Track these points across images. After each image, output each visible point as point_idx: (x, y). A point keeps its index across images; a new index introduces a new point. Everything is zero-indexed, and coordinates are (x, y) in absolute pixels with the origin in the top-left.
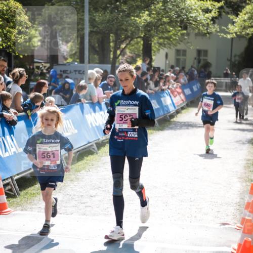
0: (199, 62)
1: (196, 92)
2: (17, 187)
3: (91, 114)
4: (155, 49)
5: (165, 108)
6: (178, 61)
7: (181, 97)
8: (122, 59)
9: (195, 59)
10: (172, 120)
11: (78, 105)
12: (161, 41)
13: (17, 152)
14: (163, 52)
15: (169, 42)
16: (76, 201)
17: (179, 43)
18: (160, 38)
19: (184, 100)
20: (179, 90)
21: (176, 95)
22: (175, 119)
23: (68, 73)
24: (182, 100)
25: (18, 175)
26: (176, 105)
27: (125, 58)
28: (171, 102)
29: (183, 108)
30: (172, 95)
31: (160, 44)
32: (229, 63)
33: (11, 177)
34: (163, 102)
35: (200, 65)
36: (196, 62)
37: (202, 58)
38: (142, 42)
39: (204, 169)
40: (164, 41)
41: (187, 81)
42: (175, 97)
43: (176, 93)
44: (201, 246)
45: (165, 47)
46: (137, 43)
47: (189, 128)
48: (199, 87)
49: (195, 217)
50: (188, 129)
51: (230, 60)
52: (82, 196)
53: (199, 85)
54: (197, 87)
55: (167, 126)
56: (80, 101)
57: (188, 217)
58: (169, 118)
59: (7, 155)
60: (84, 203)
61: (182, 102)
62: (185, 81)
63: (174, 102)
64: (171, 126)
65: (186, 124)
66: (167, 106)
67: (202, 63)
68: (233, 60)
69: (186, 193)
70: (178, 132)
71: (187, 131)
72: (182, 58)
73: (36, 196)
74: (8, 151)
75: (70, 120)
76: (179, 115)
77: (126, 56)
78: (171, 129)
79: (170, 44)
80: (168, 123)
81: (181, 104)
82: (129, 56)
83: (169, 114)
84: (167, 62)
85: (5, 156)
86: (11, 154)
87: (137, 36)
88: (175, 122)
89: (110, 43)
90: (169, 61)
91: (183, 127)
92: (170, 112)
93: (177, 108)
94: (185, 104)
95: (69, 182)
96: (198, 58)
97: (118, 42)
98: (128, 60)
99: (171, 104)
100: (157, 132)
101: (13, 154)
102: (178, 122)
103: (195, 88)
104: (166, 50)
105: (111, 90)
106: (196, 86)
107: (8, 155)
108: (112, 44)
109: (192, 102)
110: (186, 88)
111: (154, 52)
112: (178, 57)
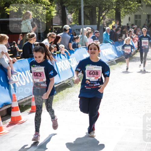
0: (149, 22)
3: (86, 54)
4: (122, 15)
6: (136, 21)
9: (146, 20)
10: (133, 56)
12: (126, 10)
14: (127, 17)
15: (131, 11)
17: (137, 11)
18: (125, 9)
20: (137, 39)
21: (136, 42)
27: (105, 21)
30: (133, 42)
31: (126, 12)
36: (147, 22)
37: (150, 19)
38: (115, 12)
40: (128, 10)
42: (135, 43)
45: (128, 14)
46: (112, 12)
49: (148, 111)
55: (131, 60)
57: (144, 111)
64: (133, 60)
69: (142, 98)
72: (138, 20)
73: (56, 101)
75: (74, 58)
78: (133, 61)
79: (131, 12)
80: (131, 58)
82: (108, 20)
87: (111, 8)
88: (135, 57)
89: (96, 12)
90: (131, 22)
96: (148, 19)
97: (101, 12)
98: (107, 22)
102: (137, 57)
104: (129, 16)
105: (97, 40)
108: (97, 13)
111: (122, 17)
112: (136, 19)
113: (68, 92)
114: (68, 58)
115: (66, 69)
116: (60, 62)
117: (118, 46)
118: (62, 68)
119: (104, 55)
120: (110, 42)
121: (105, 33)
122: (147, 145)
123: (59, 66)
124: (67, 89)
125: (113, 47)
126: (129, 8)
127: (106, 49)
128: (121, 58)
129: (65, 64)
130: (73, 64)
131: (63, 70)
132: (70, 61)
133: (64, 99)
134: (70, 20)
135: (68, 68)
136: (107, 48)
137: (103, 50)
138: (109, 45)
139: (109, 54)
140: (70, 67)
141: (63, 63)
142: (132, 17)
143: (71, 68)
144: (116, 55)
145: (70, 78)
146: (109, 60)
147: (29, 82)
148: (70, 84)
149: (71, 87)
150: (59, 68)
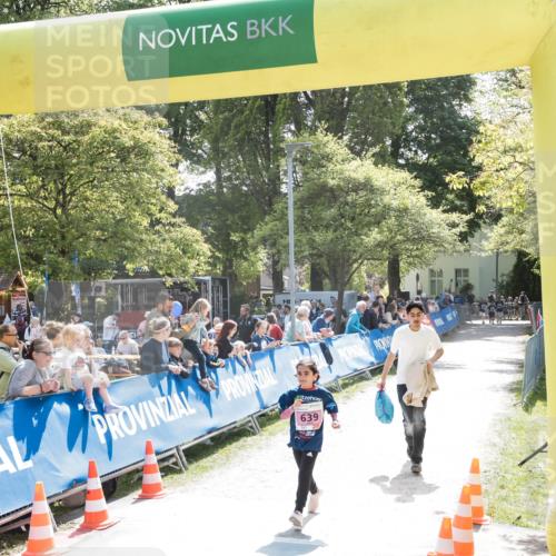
0: (457, 285)
1: (451, 321)
2: (184, 459)
4: (403, 270)
6: (432, 283)
12: (411, 259)
13: (187, 414)
14: (413, 273)
15: (420, 261)
18: (409, 257)
20: (427, 321)
31: (410, 264)
32: (494, 284)
33: (177, 447)
35: (458, 289)
36: (453, 284)
37: (461, 278)
40: (414, 260)
41: (438, 310)
45: (415, 267)
48: (455, 315)
51: (496, 281)
53: (455, 313)
54: (452, 316)
67: (461, 285)
68: (500, 280)
72: (437, 279)
79: (421, 264)
85: (169, 420)
86: (178, 418)
90: (421, 284)
96: (455, 279)
101: (181, 417)
103: (449, 317)
104: (417, 271)
106: (450, 315)
107: (174, 419)
110: (437, 317)
111: (403, 273)
112: (433, 279)
114: (253, 369)
115: (244, 394)
116: (229, 380)
117: (379, 339)
118: (234, 391)
119: (342, 360)
123: (227, 389)
124: (242, 441)
125: (366, 342)
126: (416, 256)
127: (350, 347)
129: (242, 384)
130: (263, 383)
131: (236, 398)
132: (256, 376)
135: (250, 391)
136: (351, 344)
137: (340, 349)
138: (356, 337)
139: (356, 357)
140: (254, 390)
141: (238, 381)
142: (425, 274)
143: (258, 393)
144: (373, 360)
145: (252, 416)
146: (356, 370)
147: (144, 427)
148: (251, 427)
149: (254, 434)
150: (227, 394)
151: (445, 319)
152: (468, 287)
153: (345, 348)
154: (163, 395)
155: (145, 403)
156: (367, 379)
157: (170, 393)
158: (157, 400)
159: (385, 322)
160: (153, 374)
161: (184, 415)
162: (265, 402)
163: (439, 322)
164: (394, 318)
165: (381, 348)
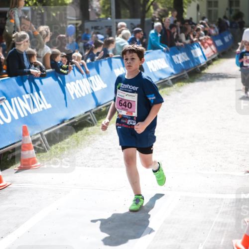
0: (231, 12)
1: (228, 42)
3: (119, 68)
4: (186, 2)
5: (196, 60)
6: (209, 12)
7: (211, 49)
8: (154, 13)
9: (227, 9)
10: (203, 72)
11: (106, 60)
13: (45, 108)
14: (194, 4)
16: (104, 154)
19: (215, 51)
20: (210, 42)
21: (207, 47)
22: (206, 71)
23: (99, 29)
24: (214, 52)
25: (47, 130)
26: (207, 57)
27: (157, 12)
28: (202, 54)
29: (214, 60)
30: (202, 47)
33: (41, 133)
34: (193, 54)
35: (232, 15)
36: (228, 12)
37: (234, 8)
39: (233, 118)
41: (218, 32)
42: (205, 49)
43: (206, 45)
44: (224, 194)
47: (220, 79)
48: (230, 38)
49: (221, 166)
50: (218, 80)
52: (110, 149)
53: (230, 36)
54: (229, 38)
55: (198, 78)
56: (108, 56)
57: (214, 166)
58: (199, 69)
59: (35, 111)
60: (112, 156)
61: (213, 53)
62: (216, 32)
63: (205, 53)
64: (201, 78)
65: (217, 75)
66: (197, 58)
67: (234, 13)
69: (213, 143)
70: (208, 83)
71: (217, 82)
72: (213, 9)
74: (36, 107)
76: (210, 67)
77: (158, 10)
78: (202, 80)
80: (198, 75)
81: (212, 56)
82: (162, 10)
83: (200, 66)
84: (199, 14)
85: (34, 112)
86: (39, 111)
88: (205, 73)
90: (201, 13)
91: (213, 79)
92: (200, 64)
93: (208, 60)
94: (216, 55)
95: (97, 136)
96: (229, 8)
98: (161, 14)
99: (201, 56)
100: (187, 84)
101: (41, 110)
102: (209, 74)
103: (226, 39)
104: (197, 2)
106: (227, 37)
107: (37, 111)
109: (224, 53)
110: (217, 39)
111: (186, 5)
112: (210, 9)
113: (87, 134)
115: (83, 95)
116: (73, 83)
117: (176, 55)
118: (76, 92)
119: (151, 71)
120: (162, 49)
121: (153, 32)
122: (214, 223)
123: (71, 90)
124: (85, 129)
125: (167, 56)
127: (155, 61)
128: (181, 76)
129: (81, 86)
130: (96, 86)
131: (78, 97)
132: (91, 81)
133: (79, 146)
134: (97, 10)
135: (87, 93)
136: (156, 58)
137: (149, 62)
138: (160, 53)
139: (160, 69)
140: (91, 92)
141: (79, 84)
142: (203, 4)
143: (93, 94)
144: (173, 71)
145: (90, 111)
146: (161, 79)
147: (16, 117)
148: (90, 120)
149: (93, 125)
150: (72, 93)
151: (223, 41)
152: (239, 15)
153: (152, 61)
154: (27, 93)
155: (15, 99)
156: (169, 86)
157: (32, 92)
158: (23, 96)
159: (180, 41)
160: (19, 76)
161: (43, 108)
162: (99, 101)
163: (219, 43)
164: (187, 38)
165: (178, 62)
